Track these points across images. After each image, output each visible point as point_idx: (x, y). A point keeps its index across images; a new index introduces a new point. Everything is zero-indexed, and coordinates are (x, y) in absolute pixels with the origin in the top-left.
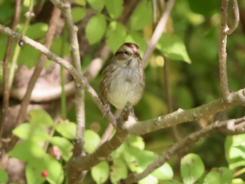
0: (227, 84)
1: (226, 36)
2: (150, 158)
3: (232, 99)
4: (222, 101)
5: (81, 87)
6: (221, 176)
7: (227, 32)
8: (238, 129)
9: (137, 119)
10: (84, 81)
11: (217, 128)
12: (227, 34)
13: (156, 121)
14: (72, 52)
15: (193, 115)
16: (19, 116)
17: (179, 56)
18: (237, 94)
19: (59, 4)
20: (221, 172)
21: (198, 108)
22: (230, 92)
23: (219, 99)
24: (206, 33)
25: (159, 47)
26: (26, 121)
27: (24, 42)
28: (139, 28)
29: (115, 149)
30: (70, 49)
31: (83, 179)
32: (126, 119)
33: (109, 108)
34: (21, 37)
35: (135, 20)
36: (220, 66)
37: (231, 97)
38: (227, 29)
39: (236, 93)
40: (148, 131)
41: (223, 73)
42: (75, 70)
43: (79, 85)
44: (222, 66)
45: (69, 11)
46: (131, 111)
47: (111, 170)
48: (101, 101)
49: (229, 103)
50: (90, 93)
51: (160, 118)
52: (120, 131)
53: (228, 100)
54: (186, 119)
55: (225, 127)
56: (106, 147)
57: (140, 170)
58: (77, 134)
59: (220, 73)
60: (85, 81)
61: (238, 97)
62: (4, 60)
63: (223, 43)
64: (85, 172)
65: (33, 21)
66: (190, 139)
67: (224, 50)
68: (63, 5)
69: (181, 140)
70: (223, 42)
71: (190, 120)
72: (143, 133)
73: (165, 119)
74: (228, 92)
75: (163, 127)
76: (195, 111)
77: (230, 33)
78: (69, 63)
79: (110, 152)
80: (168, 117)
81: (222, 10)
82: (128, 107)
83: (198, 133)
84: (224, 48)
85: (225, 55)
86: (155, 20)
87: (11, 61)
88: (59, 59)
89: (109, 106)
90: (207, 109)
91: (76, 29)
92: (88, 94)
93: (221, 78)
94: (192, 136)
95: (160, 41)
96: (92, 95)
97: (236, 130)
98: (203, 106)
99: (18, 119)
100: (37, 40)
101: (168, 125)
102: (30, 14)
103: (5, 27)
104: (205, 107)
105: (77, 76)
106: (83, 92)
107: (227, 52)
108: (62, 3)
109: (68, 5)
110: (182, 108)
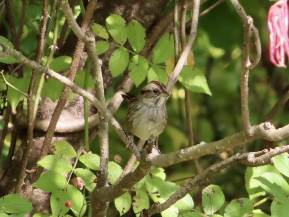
0: (249, 118)
1: (248, 71)
2: (172, 189)
3: (253, 133)
4: (244, 134)
5: (105, 119)
6: (241, 206)
7: (249, 67)
8: (258, 162)
9: (159, 151)
10: (108, 114)
11: (238, 160)
12: (249, 69)
13: (179, 153)
14: (97, 85)
15: (215, 148)
16: (43, 147)
17: (201, 88)
18: (259, 127)
19: (84, 38)
20: (241, 203)
21: (220, 142)
22: (252, 125)
23: (241, 132)
24: (226, 65)
25: (181, 80)
26: (50, 153)
27: (50, 76)
28: (160, 61)
29: (139, 181)
30: (95, 82)
31: (106, 209)
32: (149, 152)
33: (132, 140)
34: (47, 70)
35: (157, 53)
36: (242, 100)
37: (252, 130)
38: (249, 64)
39: (257, 127)
40: (171, 163)
41: (245, 107)
42: (99, 103)
43: (103, 118)
44: (244, 101)
45: (94, 45)
46: (154, 143)
47: (133, 201)
48: (124, 134)
49: (251, 137)
50: (114, 126)
51: (182, 150)
52: (143, 163)
53: (249, 134)
54: (208, 151)
55: (246, 158)
56: (129, 178)
57: (162, 201)
58: (100, 165)
59: (242, 107)
60: (110, 114)
61: (259, 130)
62: (29, 93)
63: (245, 78)
64: (108, 203)
65: (57, 54)
66: (211, 171)
67: (247, 84)
68: (88, 39)
69: (202, 172)
70: (245, 76)
71: (212, 153)
72: (166, 166)
73: (187, 151)
74: (249, 125)
75: (185, 160)
76: (217, 143)
77: (252, 68)
78: (94, 96)
79: (134, 184)
80: (190, 149)
81: (245, 46)
82: (152, 140)
83: (219, 165)
84: (245, 82)
85: (247, 89)
86: (177, 54)
87: (35, 93)
88: (84, 92)
89: (132, 138)
90: (229, 142)
91: (100, 62)
92: (112, 127)
93: (243, 112)
94: (213, 168)
95: (181, 74)
96: (116, 128)
97: (256, 162)
98: (225, 139)
99: (42, 151)
100: (61, 73)
101: (191, 158)
102: (53, 47)
103: (31, 61)
104: (227, 139)
105: (101, 109)
106: (107, 124)
107: (248, 86)
108: (87, 37)
109: (93, 39)
110: (204, 141)
